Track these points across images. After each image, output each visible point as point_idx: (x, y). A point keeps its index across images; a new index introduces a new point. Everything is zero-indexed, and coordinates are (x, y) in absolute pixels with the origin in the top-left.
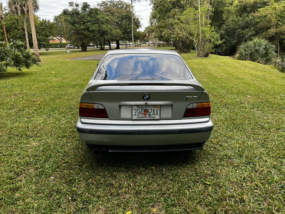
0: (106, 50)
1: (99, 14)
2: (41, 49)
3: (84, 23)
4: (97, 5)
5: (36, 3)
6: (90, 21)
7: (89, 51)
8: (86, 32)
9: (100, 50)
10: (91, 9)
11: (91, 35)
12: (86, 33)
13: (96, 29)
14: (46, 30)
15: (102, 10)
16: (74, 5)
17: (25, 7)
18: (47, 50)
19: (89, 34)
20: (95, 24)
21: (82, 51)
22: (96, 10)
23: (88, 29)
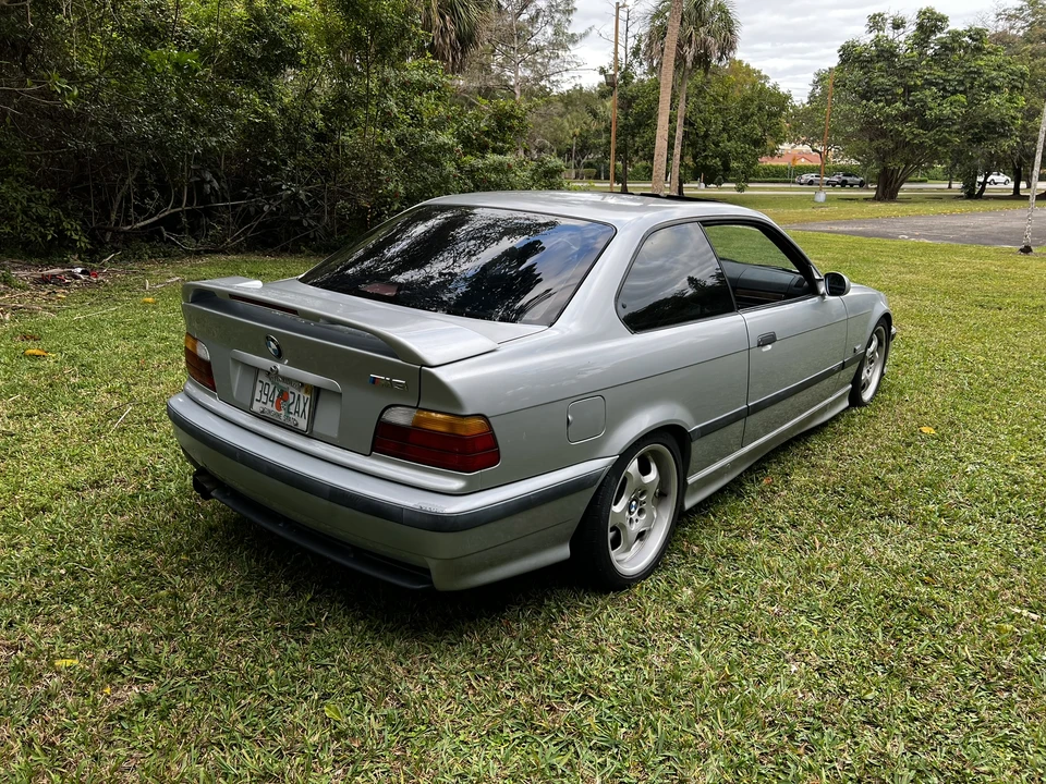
0: (988, 198)
1: (989, 53)
2: (723, 185)
3: (909, 90)
4: (993, 17)
5: (730, 31)
6: (936, 85)
7: (907, 200)
8: (908, 130)
9: (961, 196)
10: (956, 35)
11: (927, 138)
12: (906, 130)
13: (954, 113)
14: (755, 121)
15: (1015, 36)
16: (888, 25)
17: (690, 47)
18: (741, 189)
19: (917, 136)
20: (955, 92)
21: (876, 199)
22: (977, 35)
23: (917, 115)
